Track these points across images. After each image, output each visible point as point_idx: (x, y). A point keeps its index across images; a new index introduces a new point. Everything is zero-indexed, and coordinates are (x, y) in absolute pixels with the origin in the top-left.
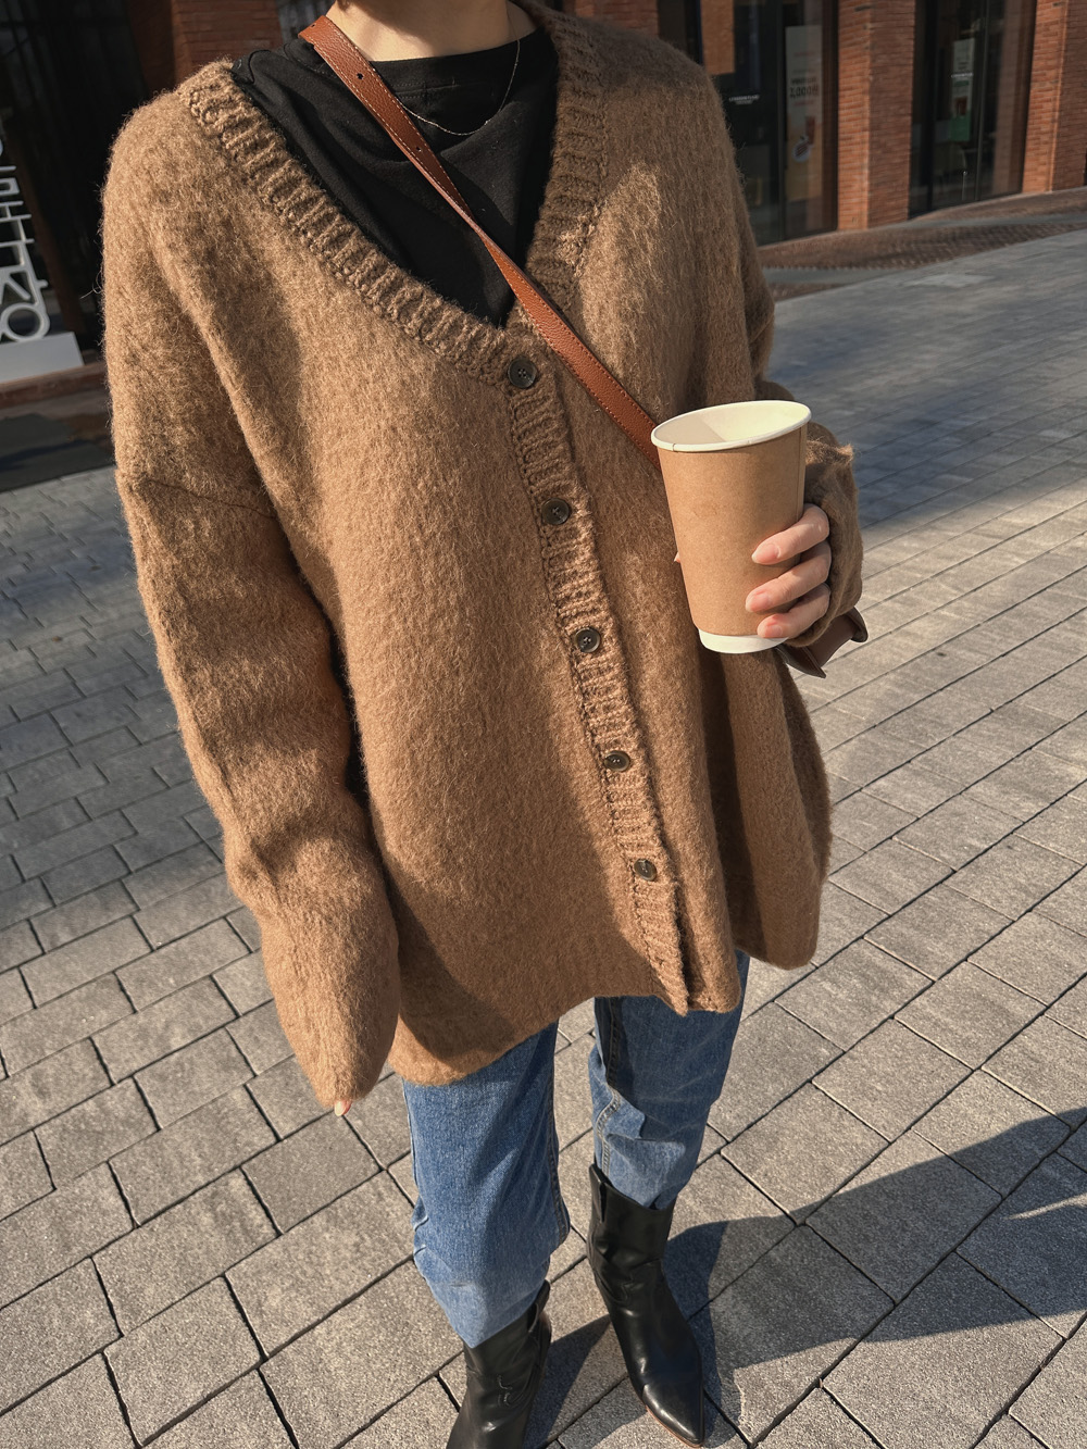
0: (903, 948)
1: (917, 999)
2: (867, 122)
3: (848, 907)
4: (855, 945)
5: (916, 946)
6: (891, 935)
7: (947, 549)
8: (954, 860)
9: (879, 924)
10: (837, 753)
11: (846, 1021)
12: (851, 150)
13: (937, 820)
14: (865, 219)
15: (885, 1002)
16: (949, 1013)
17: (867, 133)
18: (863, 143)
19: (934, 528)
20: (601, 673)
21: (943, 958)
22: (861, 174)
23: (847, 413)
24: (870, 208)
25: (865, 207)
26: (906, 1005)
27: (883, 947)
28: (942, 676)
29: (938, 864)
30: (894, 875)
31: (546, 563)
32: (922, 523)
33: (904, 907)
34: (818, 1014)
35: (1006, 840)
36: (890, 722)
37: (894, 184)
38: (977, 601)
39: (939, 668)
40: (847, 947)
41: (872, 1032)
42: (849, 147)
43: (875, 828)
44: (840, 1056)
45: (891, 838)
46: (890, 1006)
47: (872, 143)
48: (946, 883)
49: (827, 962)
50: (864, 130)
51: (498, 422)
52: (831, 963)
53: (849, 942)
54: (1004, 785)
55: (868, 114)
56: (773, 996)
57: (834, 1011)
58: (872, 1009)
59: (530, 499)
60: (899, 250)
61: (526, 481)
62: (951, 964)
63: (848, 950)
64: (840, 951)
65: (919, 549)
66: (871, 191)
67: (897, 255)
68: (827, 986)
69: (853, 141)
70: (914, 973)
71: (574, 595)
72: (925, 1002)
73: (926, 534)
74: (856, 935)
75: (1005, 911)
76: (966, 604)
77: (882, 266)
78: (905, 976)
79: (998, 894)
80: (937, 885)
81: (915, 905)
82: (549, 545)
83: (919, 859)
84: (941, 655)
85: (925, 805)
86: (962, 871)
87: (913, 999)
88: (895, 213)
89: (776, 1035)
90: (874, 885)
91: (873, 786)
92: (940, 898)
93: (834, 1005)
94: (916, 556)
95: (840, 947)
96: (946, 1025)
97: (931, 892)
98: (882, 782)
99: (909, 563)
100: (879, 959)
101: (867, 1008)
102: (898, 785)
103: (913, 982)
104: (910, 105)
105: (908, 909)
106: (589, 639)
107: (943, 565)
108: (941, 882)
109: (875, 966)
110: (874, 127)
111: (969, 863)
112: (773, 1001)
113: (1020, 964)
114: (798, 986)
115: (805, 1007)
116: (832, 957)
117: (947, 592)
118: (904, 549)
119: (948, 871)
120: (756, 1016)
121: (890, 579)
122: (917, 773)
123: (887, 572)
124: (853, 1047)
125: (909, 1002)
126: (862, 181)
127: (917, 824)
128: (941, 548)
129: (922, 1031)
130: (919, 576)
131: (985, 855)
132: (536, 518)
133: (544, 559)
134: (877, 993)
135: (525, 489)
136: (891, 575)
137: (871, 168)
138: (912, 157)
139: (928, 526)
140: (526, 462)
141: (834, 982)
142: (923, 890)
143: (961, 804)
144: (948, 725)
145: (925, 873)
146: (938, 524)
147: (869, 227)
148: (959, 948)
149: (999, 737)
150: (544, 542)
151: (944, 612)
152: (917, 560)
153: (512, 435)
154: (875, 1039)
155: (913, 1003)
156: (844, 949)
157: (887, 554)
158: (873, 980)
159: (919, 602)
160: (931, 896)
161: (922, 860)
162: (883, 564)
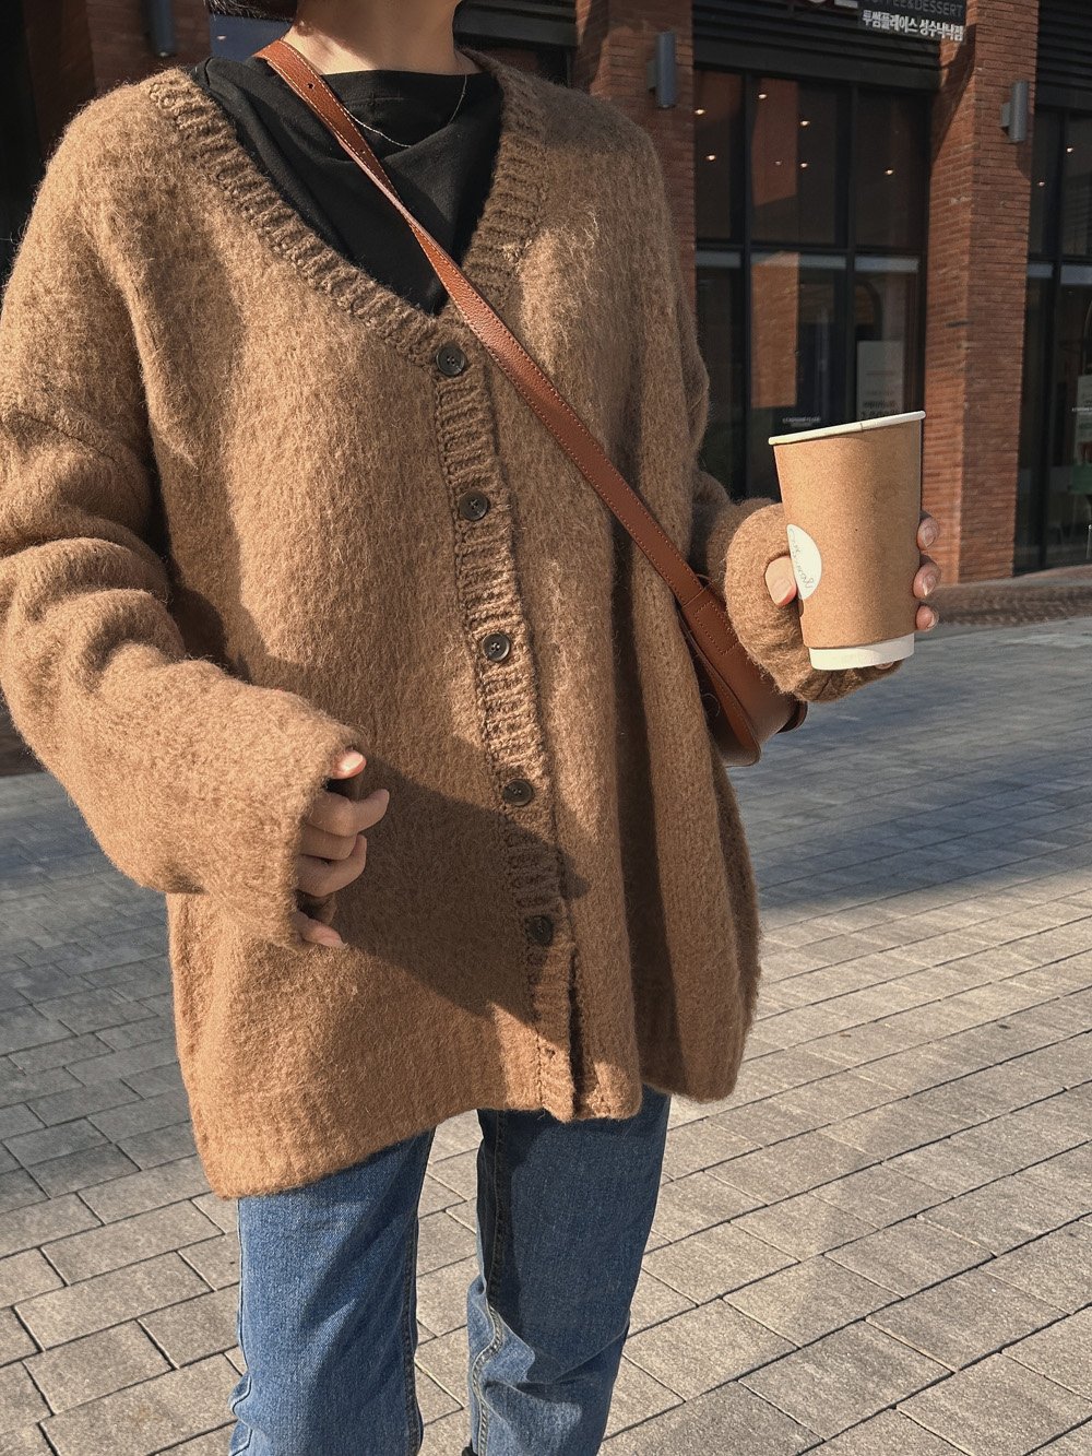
0: (917, 1333)
1: (929, 1390)
2: (959, 457)
3: (848, 1286)
4: (853, 1326)
5: (934, 1331)
6: (902, 1318)
7: (1024, 917)
8: (996, 1244)
9: (887, 1306)
10: (853, 1122)
11: (831, 1407)
12: (938, 489)
13: (978, 1200)
14: (956, 572)
15: (885, 1391)
16: (969, 1408)
17: (960, 469)
18: (954, 480)
19: (1008, 895)
20: (508, 686)
21: (968, 1347)
22: (951, 517)
23: (908, 771)
24: (961, 558)
25: (956, 557)
26: (913, 1395)
27: (889, 1331)
28: (1002, 1049)
29: (973, 1248)
30: (914, 1256)
31: (459, 560)
32: (992, 889)
33: (922, 1290)
34: (793, 1398)
35: (1068, 1227)
36: (928, 1094)
37: (995, 533)
38: (1057, 973)
39: (1000, 1041)
40: (842, 1328)
41: (864, 1421)
42: (936, 485)
43: (895, 1204)
44: (819, 1445)
45: (915, 1216)
46: (890, 1395)
47: (965, 481)
48: (981, 1268)
49: (814, 1342)
50: (956, 466)
51: (423, 402)
52: (819, 1344)
53: (845, 1323)
54: (1073, 1168)
55: (961, 447)
56: (737, 1374)
57: (816, 1395)
58: (867, 1397)
59: (448, 488)
60: (997, 607)
61: (445, 470)
62: (979, 1355)
63: (844, 1331)
64: (833, 1332)
65: (986, 915)
66: (962, 538)
67: (993, 612)
68: (810, 1368)
69: (941, 478)
70: (927, 1361)
71: (485, 595)
72: (939, 1394)
73: (997, 901)
74: (854, 1316)
75: (1058, 1303)
76: (1043, 976)
77: (973, 623)
78: (915, 1364)
79: (1051, 1284)
80: (970, 1269)
81: (939, 1288)
82: (464, 541)
83: (949, 1241)
84: (1005, 1027)
85: (964, 1184)
86: (1006, 1256)
87: (924, 1389)
88: (995, 567)
89: (735, 1416)
90: (886, 1265)
91: (898, 1160)
92: (972, 1284)
93: (817, 1390)
94: (982, 922)
95: (833, 1328)
96: (964, 1419)
97: (960, 1277)
98: (910, 1156)
99: (973, 929)
100: (882, 1344)
101: (860, 1395)
102: (931, 1161)
103: (926, 1371)
104: (1017, 440)
105: (928, 1293)
106: (496, 646)
107: (1019, 933)
108: (976, 1267)
109: (875, 1350)
110: (969, 463)
111: (1015, 1248)
112: (736, 1380)
113: (1071, 1360)
114: (771, 1366)
115: (779, 1389)
116: (821, 1338)
117: (1017, 962)
118: (968, 915)
119: (986, 1256)
120: (712, 1395)
121: (945, 944)
122: (957, 1150)
123: (942, 937)
124: (837, 1435)
125: (917, 1392)
126: (951, 526)
127: (950, 1203)
128: (1016, 915)
129: (931, 1424)
130: (984, 943)
131: (1039, 1241)
132: (452, 511)
133: (457, 556)
134: (876, 1379)
135: (444, 478)
136: (946, 940)
137: (964, 511)
138: (1018, 502)
139: (999, 893)
140: (446, 450)
141: (820, 1365)
142: (950, 1274)
143: (1013, 1186)
144: (1004, 1101)
145: (955, 1257)
146: (1015, 891)
147: (961, 582)
148: (991, 1338)
149: (1071, 1118)
150: (458, 537)
151: (1013, 983)
152: (983, 926)
153: (436, 419)
154: (867, 1429)
155: (921, 1394)
156: (837, 1330)
157: (943, 918)
158: (872, 1366)
159: (979, 970)
160: (961, 1281)
161: (954, 1242)
162: (937, 929)
